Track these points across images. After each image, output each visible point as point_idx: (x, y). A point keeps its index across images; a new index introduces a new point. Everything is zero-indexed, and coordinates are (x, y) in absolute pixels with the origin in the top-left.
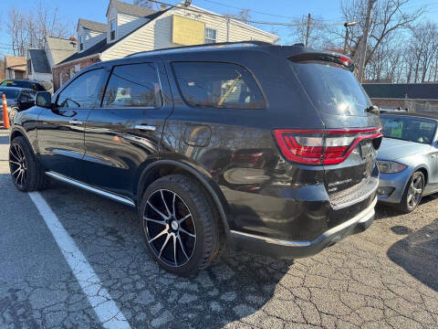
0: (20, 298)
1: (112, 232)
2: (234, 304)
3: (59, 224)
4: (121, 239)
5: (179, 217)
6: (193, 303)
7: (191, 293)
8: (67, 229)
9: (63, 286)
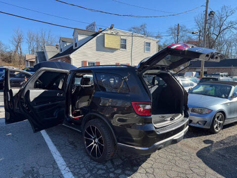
0: (35, 170)
1: (72, 143)
2: (119, 174)
3: (50, 140)
4: (76, 146)
5: (98, 137)
6: (103, 174)
7: (102, 169)
8: (53, 142)
9: (51, 166)
